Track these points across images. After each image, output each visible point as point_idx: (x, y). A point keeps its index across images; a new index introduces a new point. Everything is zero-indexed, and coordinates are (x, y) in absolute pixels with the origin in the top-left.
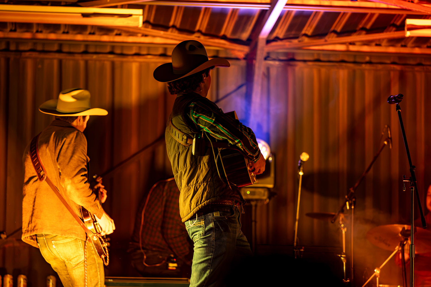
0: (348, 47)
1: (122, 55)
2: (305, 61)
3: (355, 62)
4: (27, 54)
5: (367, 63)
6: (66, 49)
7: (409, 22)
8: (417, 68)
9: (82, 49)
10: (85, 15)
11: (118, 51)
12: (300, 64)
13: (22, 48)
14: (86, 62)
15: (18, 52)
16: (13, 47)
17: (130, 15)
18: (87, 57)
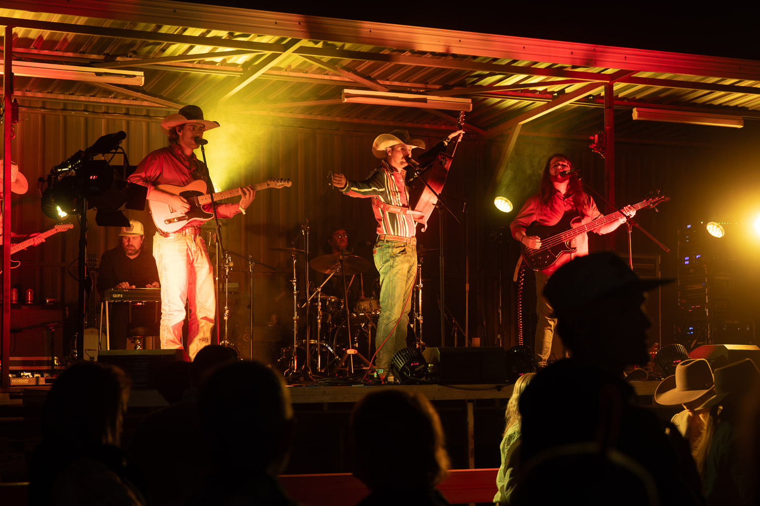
1: (94, 112)
6: (48, 106)
7: (346, 91)
9: (61, 107)
10: (98, 74)
11: (91, 109)
14: (65, 117)
17: (134, 76)
18: (65, 113)
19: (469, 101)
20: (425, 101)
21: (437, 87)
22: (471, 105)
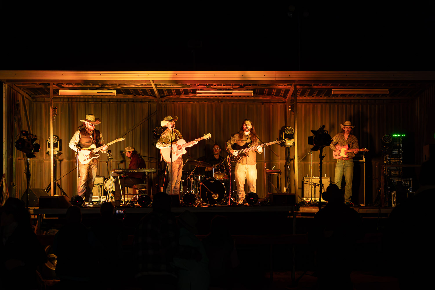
0: (190, 97)
1: (120, 102)
2: (177, 102)
3: (193, 102)
4: (91, 102)
5: (197, 102)
6: (103, 101)
7: (197, 91)
8: (213, 103)
10: (98, 93)
11: (119, 100)
12: (176, 103)
13: (89, 101)
15: (88, 101)
16: (87, 100)
17: (112, 92)
18: (110, 103)
19: (252, 91)
20: (231, 93)
21: (238, 87)
22: (252, 93)
